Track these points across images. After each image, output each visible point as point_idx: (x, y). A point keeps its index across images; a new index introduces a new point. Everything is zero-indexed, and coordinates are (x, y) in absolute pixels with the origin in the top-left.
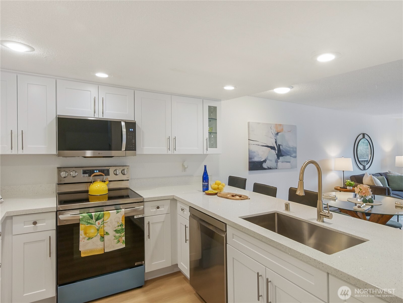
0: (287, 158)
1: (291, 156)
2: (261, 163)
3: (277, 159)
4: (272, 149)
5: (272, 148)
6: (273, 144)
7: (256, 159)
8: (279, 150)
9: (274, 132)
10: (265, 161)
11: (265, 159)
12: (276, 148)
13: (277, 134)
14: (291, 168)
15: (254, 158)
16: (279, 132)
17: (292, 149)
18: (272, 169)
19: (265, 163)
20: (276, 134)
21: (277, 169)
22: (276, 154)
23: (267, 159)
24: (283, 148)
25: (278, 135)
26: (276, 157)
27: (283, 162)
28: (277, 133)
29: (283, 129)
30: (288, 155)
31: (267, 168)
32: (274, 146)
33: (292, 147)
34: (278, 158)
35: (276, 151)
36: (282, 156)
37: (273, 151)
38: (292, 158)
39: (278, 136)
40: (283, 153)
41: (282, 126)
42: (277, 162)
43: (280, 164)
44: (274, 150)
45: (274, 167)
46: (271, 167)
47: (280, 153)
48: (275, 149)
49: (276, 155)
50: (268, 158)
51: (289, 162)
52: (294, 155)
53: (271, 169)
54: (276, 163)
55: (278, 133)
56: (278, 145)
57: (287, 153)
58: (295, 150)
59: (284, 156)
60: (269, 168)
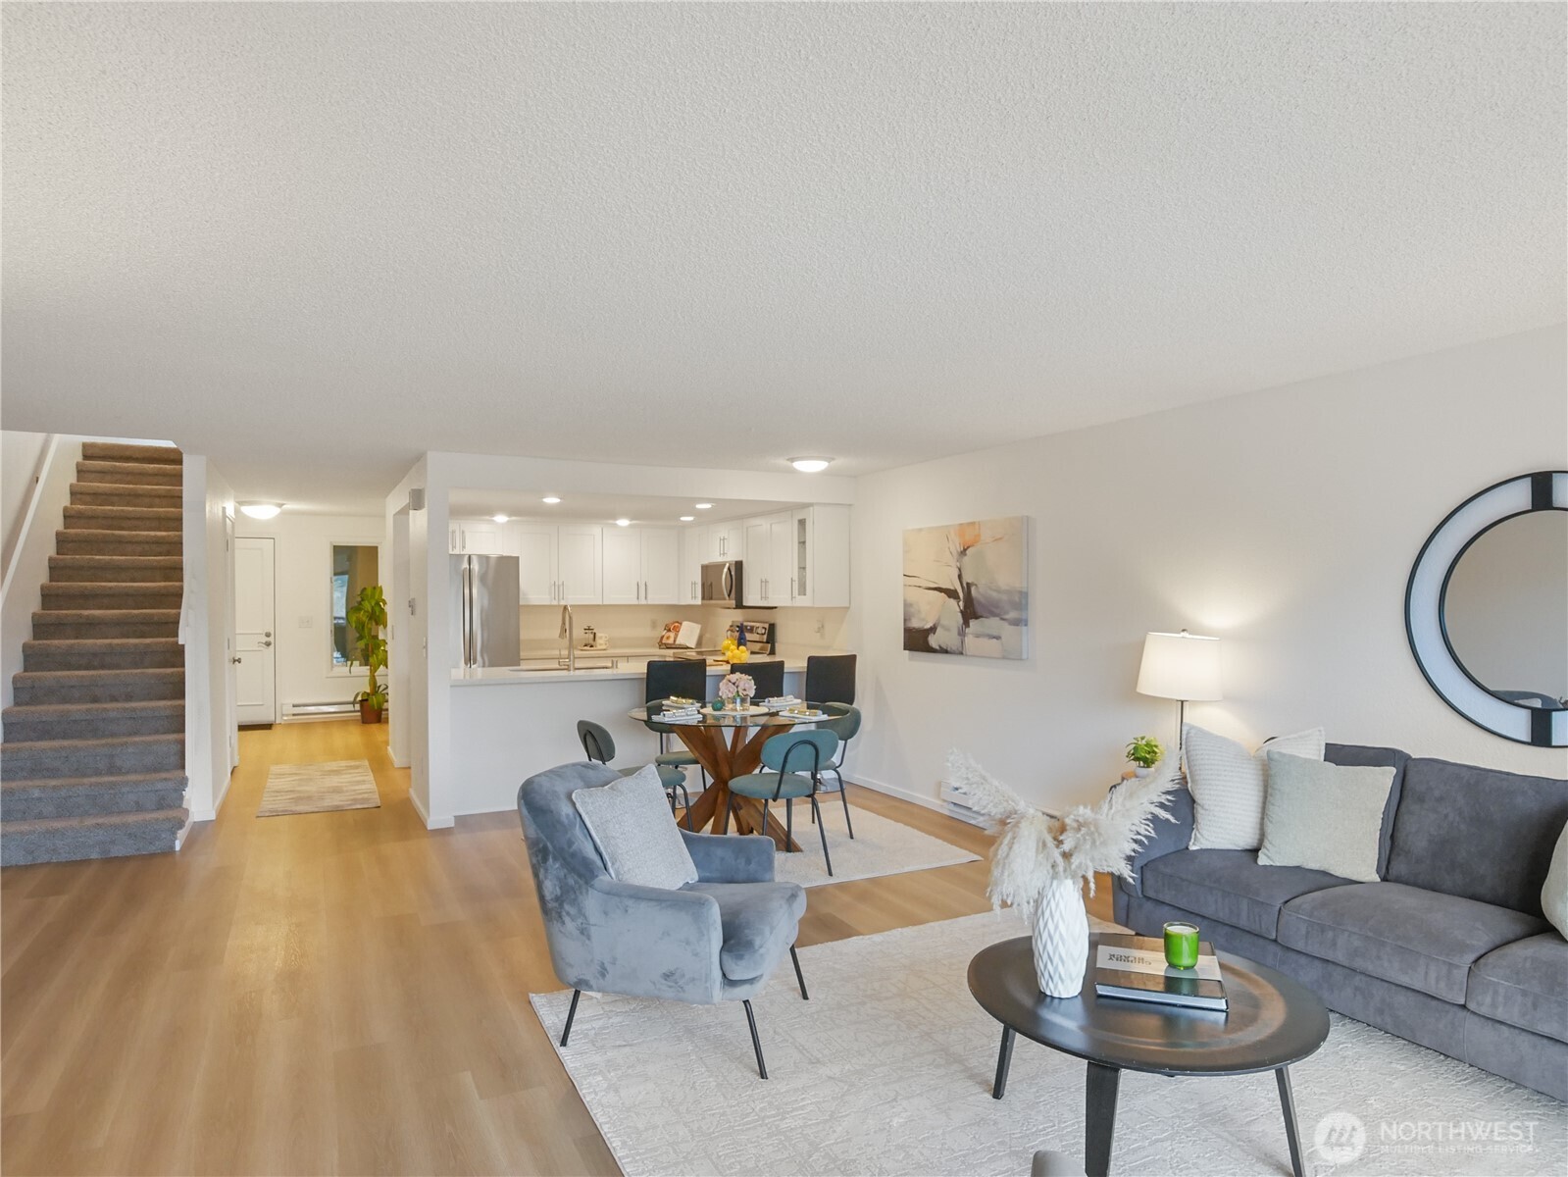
0: (990, 624)
1: (1002, 619)
2: (927, 633)
3: (964, 626)
4: (949, 597)
5: (951, 594)
6: (953, 584)
7: (915, 624)
8: (969, 601)
9: (957, 546)
10: (933, 629)
11: (934, 625)
12: (961, 595)
13: (963, 552)
14: (1004, 658)
15: (910, 620)
16: (968, 547)
17: (1004, 597)
18: (950, 653)
19: (934, 634)
20: (961, 552)
21: (962, 654)
22: (961, 612)
23: (938, 624)
24: (980, 594)
25: (965, 555)
26: (961, 621)
27: (978, 636)
28: (962, 549)
29: (979, 535)
30: (995, 615)
31: (938, 648)
32: (952, 588)
33: (1007, 588)
34: (966, 623)
35: (961, 603)
36: (977, 617)
37: (953, 602)
38: (1005, 625)
39: (966, 559)
40: (979, 610)
41: (977, 527)
42: (962, 634)
43: (969, 640)
44: (955, 598)
45: (954, 648)
46: (946, 648)
47: (970, 612)
48: (959, 598)
49: (960, 614)
50: (940, 621)
51: (998, 638)
52: (1012, 615)
53: (946, 652)
54: (960, 638)
55: (965, 550)
56: (965, 585)
57: (993, 610)
58: (1017, 599)
59: (982, 617)
60: (943, 649)
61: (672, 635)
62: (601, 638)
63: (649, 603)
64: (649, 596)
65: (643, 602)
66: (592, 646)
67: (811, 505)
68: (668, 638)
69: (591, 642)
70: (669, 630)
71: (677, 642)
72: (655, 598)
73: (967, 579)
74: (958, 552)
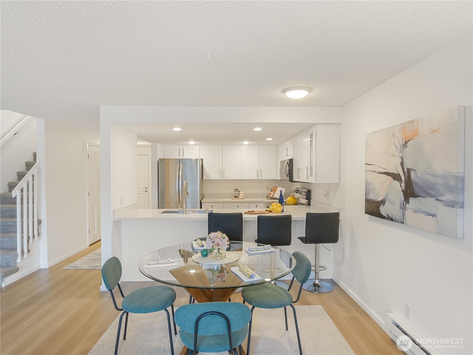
0: (427, 203)
1: (438, 200)
2: (378, 204)
3: (405, 202)
4: (394, 179)
5: (396, 177)
6: (397, 170)
7: (372, 197)
8: (409, 183)
9: (400, 140)
10: (383, 202)
11: (384, 199)
12: (403, 178)
13: (405, 145)
14: (438, 233)
15: (369, 194)
16: (409, 141)
17: (440, 181)
18: (395, 221)
19: (384, 205)
20: (403, 145)
21: (403, 223)
22: (403, 191)
23: (387, 198)
25: (407, 147)
26: (403, 198)
27: (416, 211)
28: (404, 143)
29: (416, 131)
30: (431, 196)
31: (386, 215)
32: (398, 173)
33: (443, 173)
34: (407, 200)
35: (403, 184)
36: (415, 196)
37: (397, 183)
38: (440, 205)
39: (407, 150)
40: (417, 190)
41: (416, 123)
42: (403, 208)
43: (409, 213)
44: (398, 180)
45: (398, 218)
46: (392, 217)
47: (409, 190)
48: (401, 180)
49: (402, 193)
50: (387, 196)
51: (433, 215)
52: (448, 197)
53: (392, 220)
54: (402, 210)
55: (406, 143)
56: (406, 170)
57: (428, 191)
58: (453, 183)
59: (420, 196)
60: (389, 217)
61: (272, 193)
62: (241, 194)
63: (263, 179)
64: (263, 176)
65: (260, 178)
66: (238, 197)
67: (315, 124)
68: (271, 194)
69: (237, 195)
70: (272, 191)
71: (274, 197)
72: (265, 177)
73: (407, 165)
74: (401, 145)
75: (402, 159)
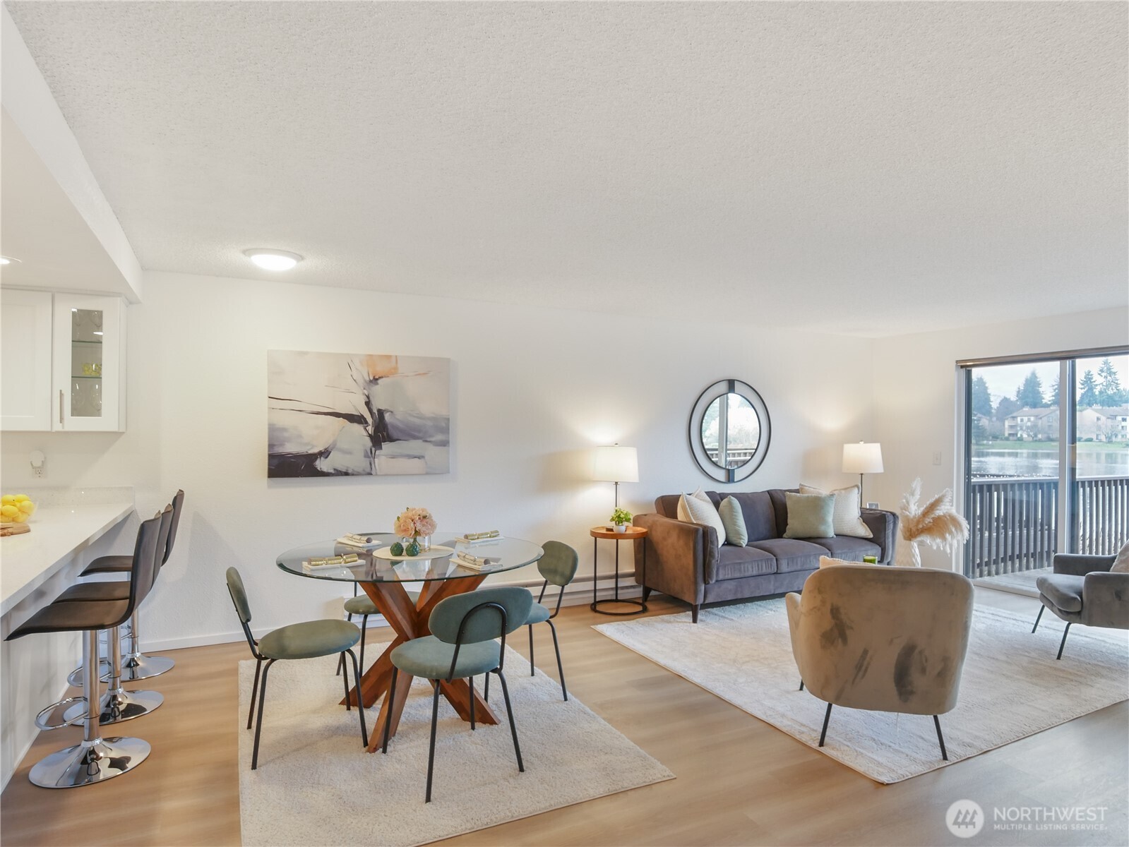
0: (412, 446)
1: (426, 441)
2: (312, 458)
3: (373, 449)
4: (351, 422)
5: (351, 418)
6: (357, 410)
7: (291, 448)
8: (380, 425)
9: (363, 374)
10: (325, 453)
11: (325, 449)
12: (370, 420)
13: (375, 380)
14: (427, 474)
15: (282, 445)
16: (380, 378)
17: (430, 423)
18: (353, 475)
19: (326, 458)
20: (371, 381)
21: (370, 474)
22: (370, 435)
23: (333, 448)
24: (398, 419)
25: (377, 384)
26: (369, 444)
27: (393, 457)
28: (372, 378)
29: (396, 369)
30: (415, 438)
31: (332, 471)
32: (358, 414)
33: (433, 415)
34: (377, 445)
35: (370, 428)
36: (391, 440)
37: (357, 428)
38: (430, 446)
39: (376, 388)
40: (395, 434)
41: (393, 360)
42: (370, 455)
43: (381, 461)
44: (360, 423)
45: (360, 470)
46: (347, 470)
47: (382, 433)
48: (366, 422)
49: (368, 439)
50: (335, 445)
51: (420, 457)
52: (439, 437)
53: (346, 474)
54: (368, 459)
56: (375, 411)
57: (411, 433)
58: (444, 425)
59: (400, 440)
60: (340, 471)
73: (376, 405)
74: (365, 381)
75: (368, 397)
